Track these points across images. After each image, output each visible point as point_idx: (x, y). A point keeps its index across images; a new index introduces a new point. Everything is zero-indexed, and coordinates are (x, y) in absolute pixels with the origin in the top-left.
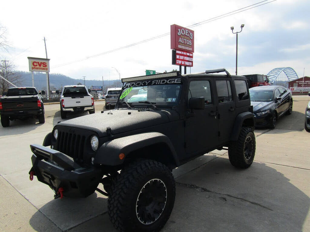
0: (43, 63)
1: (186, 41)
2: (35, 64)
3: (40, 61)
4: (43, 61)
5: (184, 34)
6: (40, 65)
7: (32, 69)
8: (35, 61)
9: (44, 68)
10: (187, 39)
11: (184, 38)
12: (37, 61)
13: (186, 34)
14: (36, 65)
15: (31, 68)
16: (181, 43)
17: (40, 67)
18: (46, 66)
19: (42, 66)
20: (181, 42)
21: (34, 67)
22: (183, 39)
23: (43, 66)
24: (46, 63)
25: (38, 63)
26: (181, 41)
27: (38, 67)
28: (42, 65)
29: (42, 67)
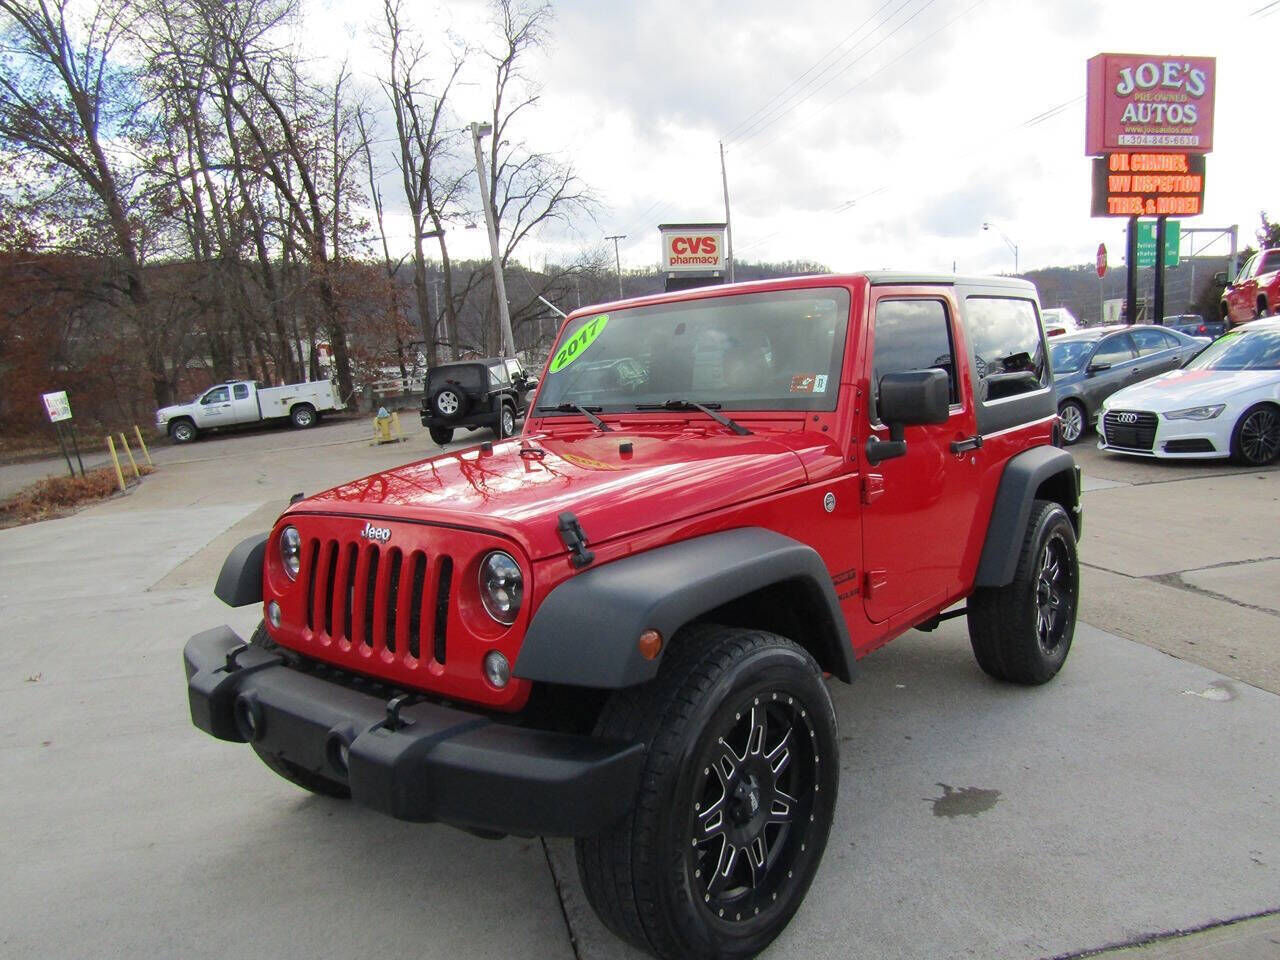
0: (705, 241)
1: (1164, 112)
2: (680, 246)
3: (694, 235)
4: (703, 234)
5: (1153, 83)
6: (694, 249)
7: (672, 263)
8: (680, 236)
9: (707, 256)
10: (1170, 103)
11: (1154, 101)
12: (685, 234)
13: (1167, 82)
14: (684, 251)
15: (669, 260)
16: (1139, 124)
17: (694, 255)
18: (713, 249)
19: (700, 250)
20: (1134, 119)
21: (675, 255)
22: (1145, 109)
23: (705, 251)
24: (712, 240)
25: (690, 240)
26: (1133, 114)
27: (688, 254)
28: (701, 247)
29: (700, 254)
